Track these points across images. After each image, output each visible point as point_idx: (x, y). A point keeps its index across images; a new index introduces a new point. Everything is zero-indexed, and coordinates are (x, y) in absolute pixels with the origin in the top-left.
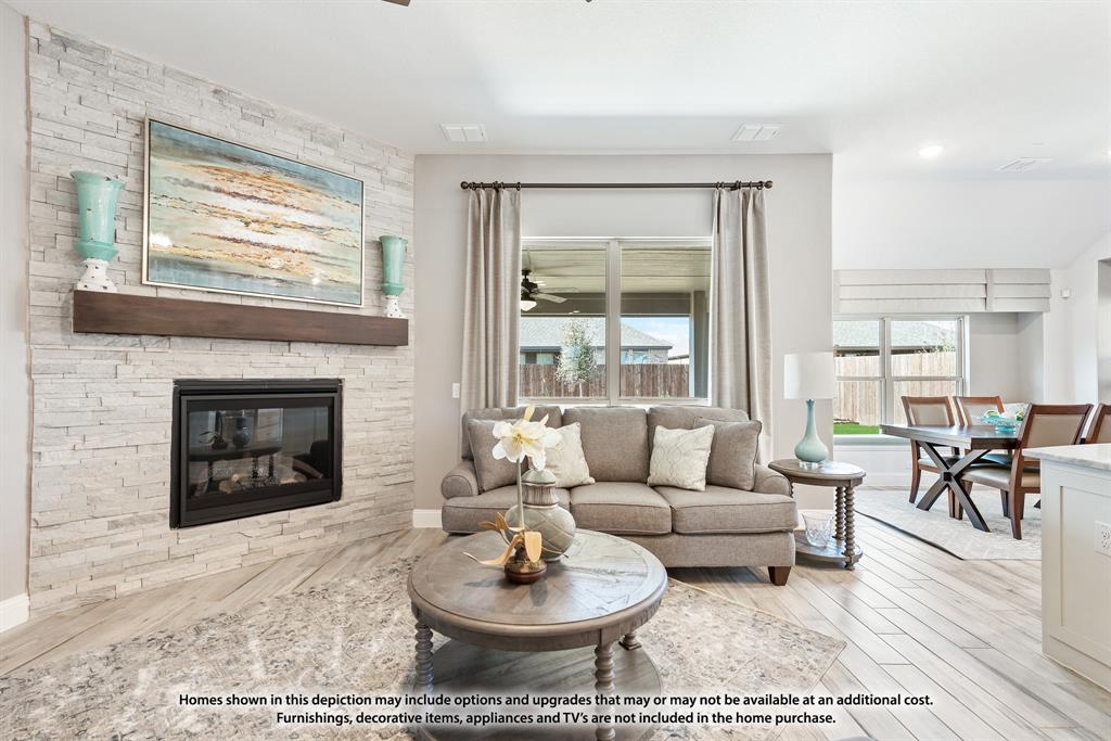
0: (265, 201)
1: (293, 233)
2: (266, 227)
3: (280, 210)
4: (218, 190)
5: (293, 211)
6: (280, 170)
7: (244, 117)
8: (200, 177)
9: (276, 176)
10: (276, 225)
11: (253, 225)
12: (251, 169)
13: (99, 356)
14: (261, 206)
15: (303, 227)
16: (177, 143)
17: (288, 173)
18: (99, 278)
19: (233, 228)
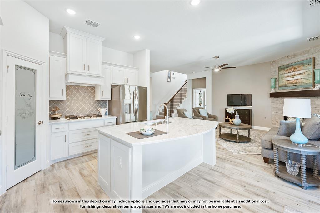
0: (293, 72)
1: (297, 76)
2: (293, 77)
3: (295, 72)
4: (286, 73)
5: (297, 72)
6: (295, 65)
7: (292, 58)
8: (284, 72)
9: (295, 66)
10: (294, 76)
11: (291, 77)
12: (291, 67)
13: (276, 100)
14: (292, 73)
15: (299, 74)
16: (281, 69)
17: (296, 65)
18: (273, 91)
19: (288, 79)
